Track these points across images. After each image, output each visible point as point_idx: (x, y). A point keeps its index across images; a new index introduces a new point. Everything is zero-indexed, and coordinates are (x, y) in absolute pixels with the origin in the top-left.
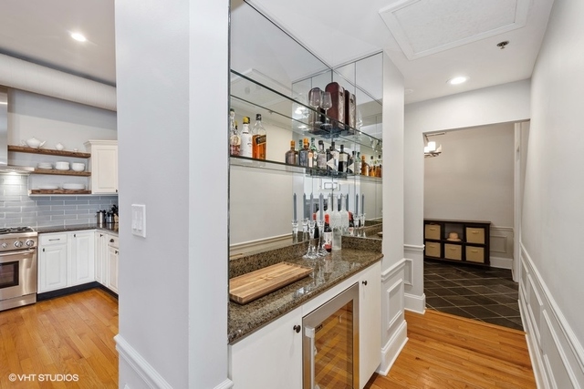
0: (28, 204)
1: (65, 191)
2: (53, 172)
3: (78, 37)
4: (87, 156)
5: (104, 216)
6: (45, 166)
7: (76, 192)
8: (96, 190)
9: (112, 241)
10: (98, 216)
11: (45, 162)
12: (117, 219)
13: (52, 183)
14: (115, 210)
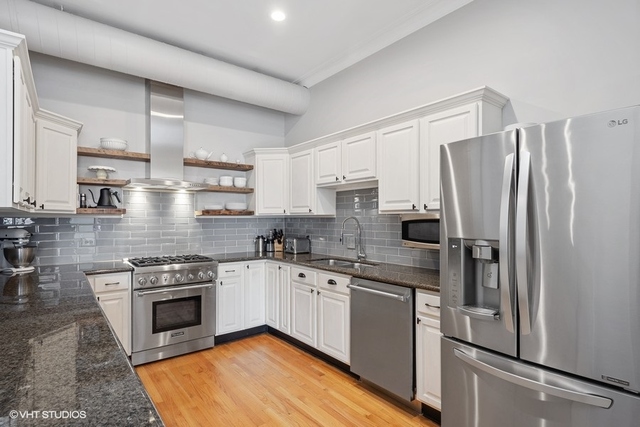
0: (196, 227)
1: (229, 212)
2: (219, 189)
3: (278, 16)
4: (249, 169)
5: (264, 242)
6: (212, 182)
7: (241, 213)
8: (260, 211)
9: (302, 275)
10: (257, 243)
11: (212, 177)
12: (278, 247)
13: (215, 203)
14: (277, 235)
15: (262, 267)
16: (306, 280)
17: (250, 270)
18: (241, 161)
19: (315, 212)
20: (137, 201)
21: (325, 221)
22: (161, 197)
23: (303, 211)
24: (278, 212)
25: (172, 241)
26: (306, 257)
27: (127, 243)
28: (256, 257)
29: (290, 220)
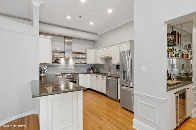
0: (74, 67)
1: (81, 63)
2: (79, 58)
4: (85, 53)
5: (89, 70)
6: (77, 57)
7: (84, 63)
8: (88, 63)
9: (97, 77)
10: (87, 70)
12: (92, 71)
13: (78, 61)
14: (92, 68)
15: (88, 75)
16: (98, 78)
17: (86, 76)
18: (84, 52)
19: (100, 63)
20: (62, 61)
21: (102, 65)
22: (67, 60)
23: (97, 63)
24: (92, 63)
25: (69, 70)
26: (98, 73)
27: (60, 70)
28: (87, 73)
29: (95, 65)
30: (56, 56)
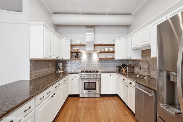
0: (98, 63)
1: (107, 59)
2: (105, 52)
4: (114, 45)
5: (119, 68)
6: (102, 50)
7: (111, 59)
9: (124, 80)
10: (117, 68)
11: (102, 49)
12: (123, 69)
13: (103, 56)
14: (123, 66)
15: (115, 76)
17: (111, 76)
19: (132, 58)
23: (128, 58)
24: (122, 58)
25: (92, 66)
28: (116, 72)
30: (76, 50)
